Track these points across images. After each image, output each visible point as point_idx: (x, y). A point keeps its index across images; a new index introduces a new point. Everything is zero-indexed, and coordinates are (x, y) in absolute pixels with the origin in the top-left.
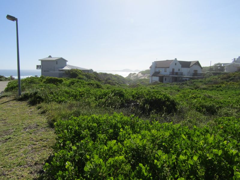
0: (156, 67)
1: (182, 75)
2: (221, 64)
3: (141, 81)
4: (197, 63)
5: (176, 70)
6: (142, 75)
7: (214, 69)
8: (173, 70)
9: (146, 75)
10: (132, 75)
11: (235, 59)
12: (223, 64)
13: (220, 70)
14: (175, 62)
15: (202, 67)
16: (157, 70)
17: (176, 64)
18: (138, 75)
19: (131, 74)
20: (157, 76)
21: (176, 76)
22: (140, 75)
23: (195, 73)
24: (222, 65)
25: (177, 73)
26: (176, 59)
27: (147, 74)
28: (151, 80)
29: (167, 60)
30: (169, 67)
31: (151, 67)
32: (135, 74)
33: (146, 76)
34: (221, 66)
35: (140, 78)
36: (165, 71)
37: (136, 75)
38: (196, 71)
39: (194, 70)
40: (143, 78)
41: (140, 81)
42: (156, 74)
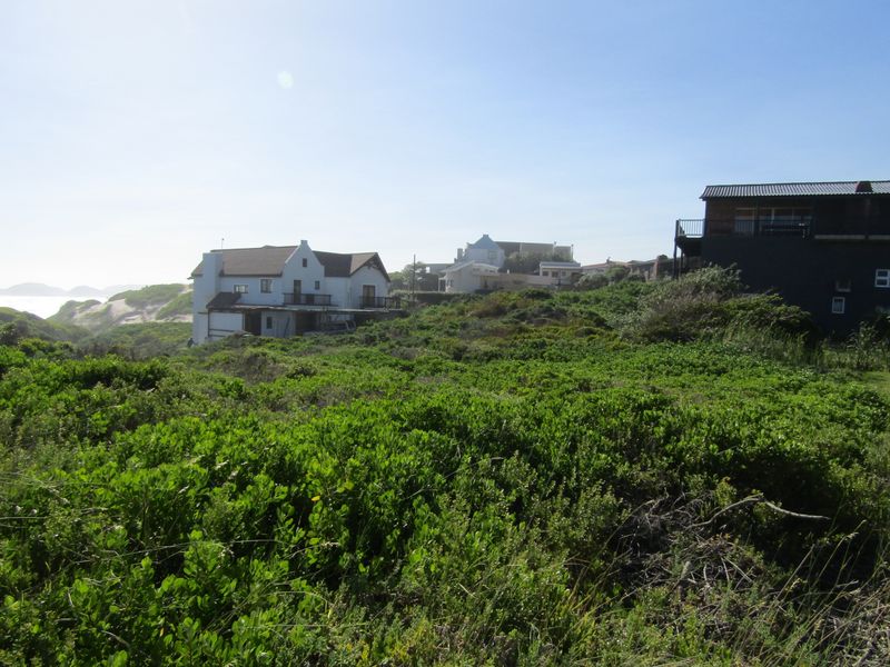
0: (222, 275)
1: (330, 305)
2: (424, 266)
3: (141, 335)
4: (374, 262)
5: (307, 288)
6: (130, 309)
7: (405, 283)
8: (297, 283)
9: (149, 307)
10: (82, 310)
11: (460, 251)
12: (428, 265)
13: (423, 285)
14: (303, 255)
15: (388, 272)
16: (229, 286)
17: (305, 263)
18: (109, 308)
19: (71, 304)
20: (234, 311)
21: (309, 308)
22: (121, 307)
23: (369, 298)
24: (428, 269)
25: (310, 299)
26: (304, 243)
27: (152, 304)
28: (206, 330)
29: (267, 248)
30: (279, 275)
31: (196, 275)
32: (96, 303)
33: (149, 313)
34: (423, 274)
35: (124, 322)
36: (266, 290)
37: (99, 308)
38: (369, 288)
39: (365, 286)
40: (137, 320)
41: (131, 333)
42: (223, 302)
